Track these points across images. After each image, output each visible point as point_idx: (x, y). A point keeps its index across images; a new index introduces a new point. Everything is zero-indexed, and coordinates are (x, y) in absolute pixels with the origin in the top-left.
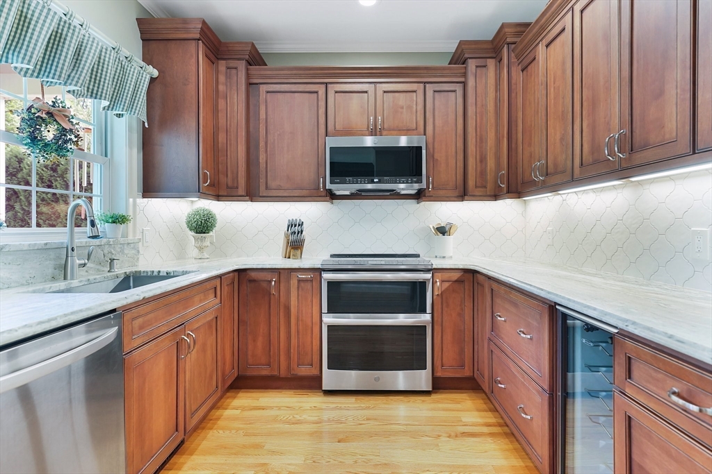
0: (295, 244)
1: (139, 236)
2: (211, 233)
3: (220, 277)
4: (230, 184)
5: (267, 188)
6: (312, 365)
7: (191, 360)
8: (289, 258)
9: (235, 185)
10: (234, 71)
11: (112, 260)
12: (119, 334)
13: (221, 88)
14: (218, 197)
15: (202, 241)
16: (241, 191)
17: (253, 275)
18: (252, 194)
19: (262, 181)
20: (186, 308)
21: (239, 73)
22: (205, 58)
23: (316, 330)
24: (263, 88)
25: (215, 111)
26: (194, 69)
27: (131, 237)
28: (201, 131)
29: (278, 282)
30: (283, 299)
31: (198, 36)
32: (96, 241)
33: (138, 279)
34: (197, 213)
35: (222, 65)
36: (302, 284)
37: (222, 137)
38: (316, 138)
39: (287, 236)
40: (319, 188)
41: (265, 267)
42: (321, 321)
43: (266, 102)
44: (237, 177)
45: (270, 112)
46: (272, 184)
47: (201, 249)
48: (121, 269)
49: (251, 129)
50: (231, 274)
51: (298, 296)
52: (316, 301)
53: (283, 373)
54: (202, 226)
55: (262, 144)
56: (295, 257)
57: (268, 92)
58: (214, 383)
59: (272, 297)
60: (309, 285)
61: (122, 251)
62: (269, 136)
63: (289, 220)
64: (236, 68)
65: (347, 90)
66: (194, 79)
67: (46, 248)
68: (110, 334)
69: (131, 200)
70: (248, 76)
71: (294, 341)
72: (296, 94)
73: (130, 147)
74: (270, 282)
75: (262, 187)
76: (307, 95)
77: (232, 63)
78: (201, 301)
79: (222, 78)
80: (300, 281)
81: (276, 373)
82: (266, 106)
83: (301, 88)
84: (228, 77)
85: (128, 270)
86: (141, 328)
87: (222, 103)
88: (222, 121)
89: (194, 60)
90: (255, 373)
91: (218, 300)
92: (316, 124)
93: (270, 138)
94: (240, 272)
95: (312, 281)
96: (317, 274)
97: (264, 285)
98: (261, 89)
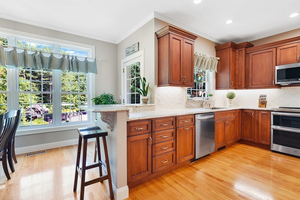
0: (263, 103)
1: (215, 99)
2: (234, 99)
3: (235, 110)
4: (239, 85)
5: (252, 85)
6: (267, 141)
7: (227, 128)
8: (260, 107)
9: (241, 85)
10: (241, 51)
11: (210, 104)
12: (214, 116)
13: (237, 57)
14: (236, 89)
15: (231, 101)
16: (243, 86)
17: (246, 111)
18: (247, 87)
19: (250, 83)
20: (226, 116)
21: (243, 52)
22: (232, 51)
23: (269, 130)
24: (251, 54)
25: (235, 64)
26: (229, 55)
27: (213, 99)
28: (231, 70)
29: (255, 114)
30: (256, 119)
31: (230, 46)
32: (208, 100)
33: (215, 108)
34: (230, 93)
35: (237, 51)
36: (263, 115)
37: (237, 71)
38: (272, 67)
39: (259, 100)
40: (272, 84)
41: (250, 109)
42: (271, 128)
43: (252, 58)
44: (242, 82)
45: (253, 61)
46: (254, 83)
47: (230, 103)
48: (212, 106)
49: (247, 67)
50: (239, 110)
51: (262, 118)
52: (269, 121)
53: (256, 142)
54: (231, 97)
55: (250, 71)
56: (263, 107)
57: (252, 55)
58: (233, 137)
59: (252, 118)
60: (266, 116)
61: (212, 102)
62: (253, 68)
63: (260, 95)
64: (242, 50)
65: (286, 47)
66: (229, 58)
67: (199, 101)
68: (212, 116)
69: (213, 91)
70: (246, 51)
71: (260, 132)
72: (264, 53)
73: (213, 78)
74: (252, 113)
75: (250, 85)
76: (268, 53)
77: (240, 49)
78: (230, 115)
79: (237, 54)
80: (262, 114)
81: (253, 141)
82: (252, 59)
83: (265, 51)
84: (239, 54)
85: (213, 107)
86: (218, 117)
87: (237, 62)
88: (237, 67)
89: (229, 53)
90: (246, 139)
91: (235, 116)
92: (272, 62)
93: (253, 69)
94: (242, 110)
95: (267, 114)
96: (269, 112)
97: (250, 114)
98: (250, 54)
